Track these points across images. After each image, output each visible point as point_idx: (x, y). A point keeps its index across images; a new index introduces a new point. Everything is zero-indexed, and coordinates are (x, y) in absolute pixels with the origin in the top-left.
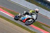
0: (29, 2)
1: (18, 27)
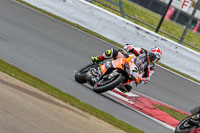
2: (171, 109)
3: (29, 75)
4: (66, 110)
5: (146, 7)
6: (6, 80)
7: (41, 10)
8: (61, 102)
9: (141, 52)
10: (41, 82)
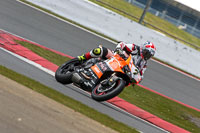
0: (139, 22)
1: (94, 122)
2: (32, 45)
9: (134, 49)
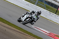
3: (18, 27)
4: (29, 37)
5: (53, 7)
6: (11, 28)
7: (21, 8)
8: (27, 35)
10: (21, 29)
